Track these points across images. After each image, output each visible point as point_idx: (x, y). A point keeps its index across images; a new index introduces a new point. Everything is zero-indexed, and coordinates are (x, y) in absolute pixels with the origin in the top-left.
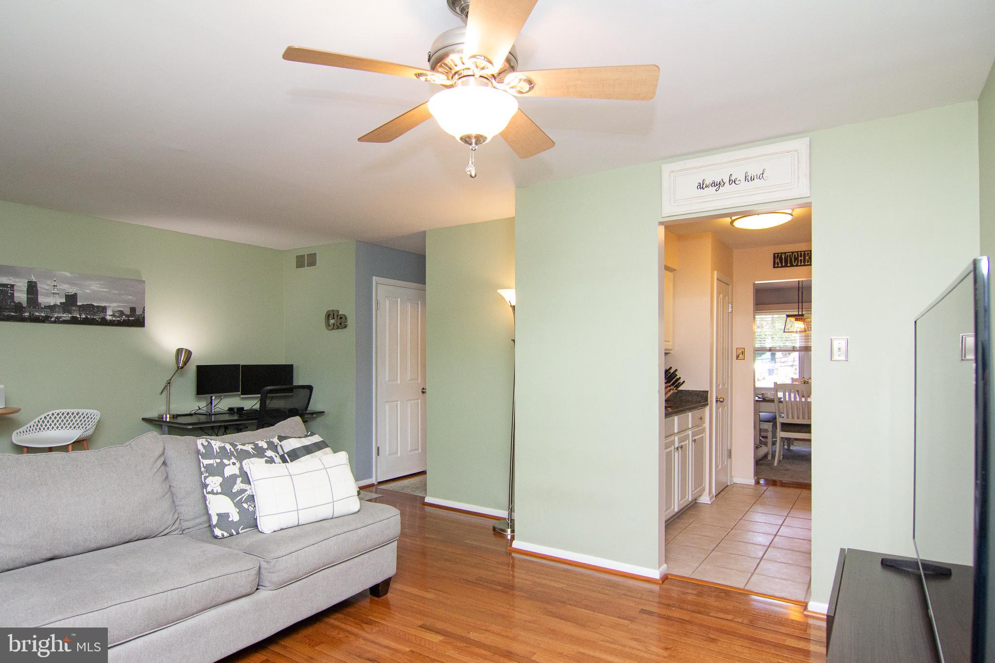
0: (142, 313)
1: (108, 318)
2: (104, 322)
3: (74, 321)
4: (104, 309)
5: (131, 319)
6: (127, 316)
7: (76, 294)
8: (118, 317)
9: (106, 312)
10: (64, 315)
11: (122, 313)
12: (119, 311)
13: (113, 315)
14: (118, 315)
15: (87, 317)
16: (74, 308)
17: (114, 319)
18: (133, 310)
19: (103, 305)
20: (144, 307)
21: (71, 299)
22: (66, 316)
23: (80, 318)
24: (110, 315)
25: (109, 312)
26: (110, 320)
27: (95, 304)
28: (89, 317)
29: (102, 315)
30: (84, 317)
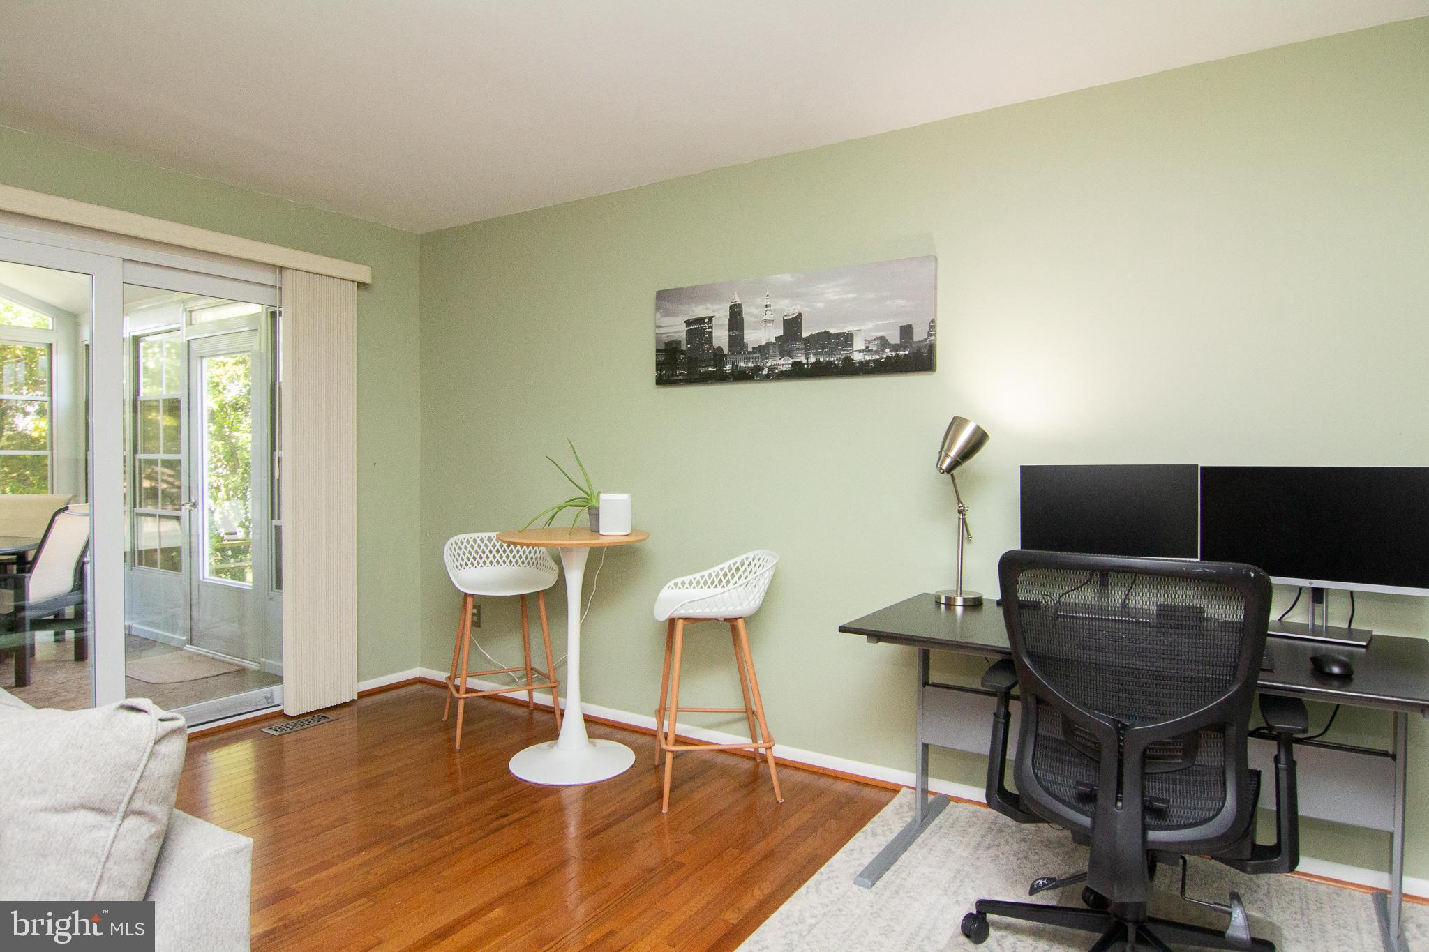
0: (926, 336)
1: (857, 357)
2: (850, 369)
3: (798, 372)
4: (847, 339)
5: (902, 353)
6: (895, 348)
7: (800, 315)
8: (876, 352)
9: (852, 345)
10: (782, 362)
11: (883, 341)
12: (877, 338)
13: (866, 350)
14: (875, 349)
15: (818, 361)
16: (797, 345)
17: (867, 358)
18: (907, 331)
19: (846, 330)
20: (933, 321)
21: (793, 325)
22: (785, 364)
23: (807, 363)
24: (860, 351)
25: (859, 344)
26: (861, 363)
27: (833, 331)
28: (821, 360)
29: (845, 353)
30: (812, 359)
